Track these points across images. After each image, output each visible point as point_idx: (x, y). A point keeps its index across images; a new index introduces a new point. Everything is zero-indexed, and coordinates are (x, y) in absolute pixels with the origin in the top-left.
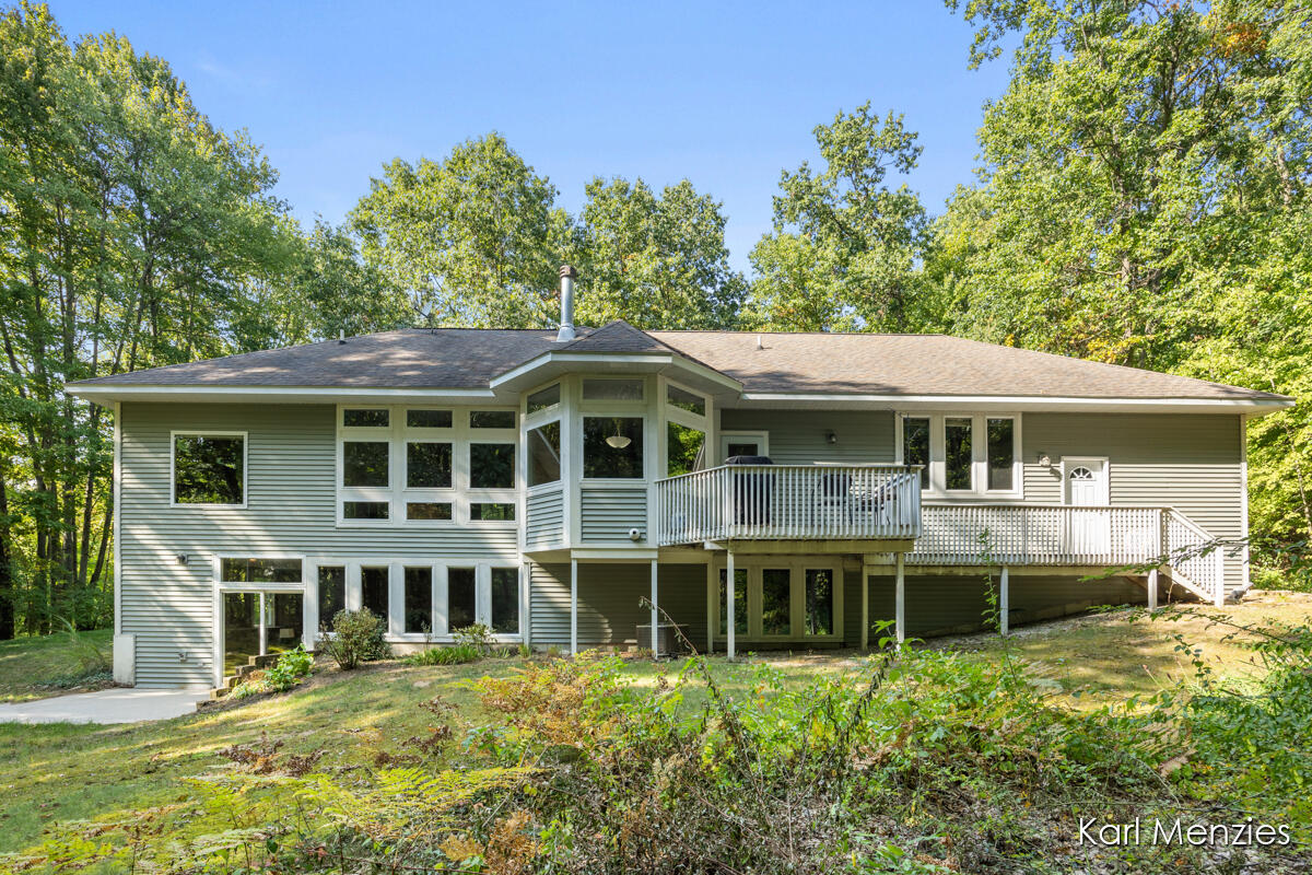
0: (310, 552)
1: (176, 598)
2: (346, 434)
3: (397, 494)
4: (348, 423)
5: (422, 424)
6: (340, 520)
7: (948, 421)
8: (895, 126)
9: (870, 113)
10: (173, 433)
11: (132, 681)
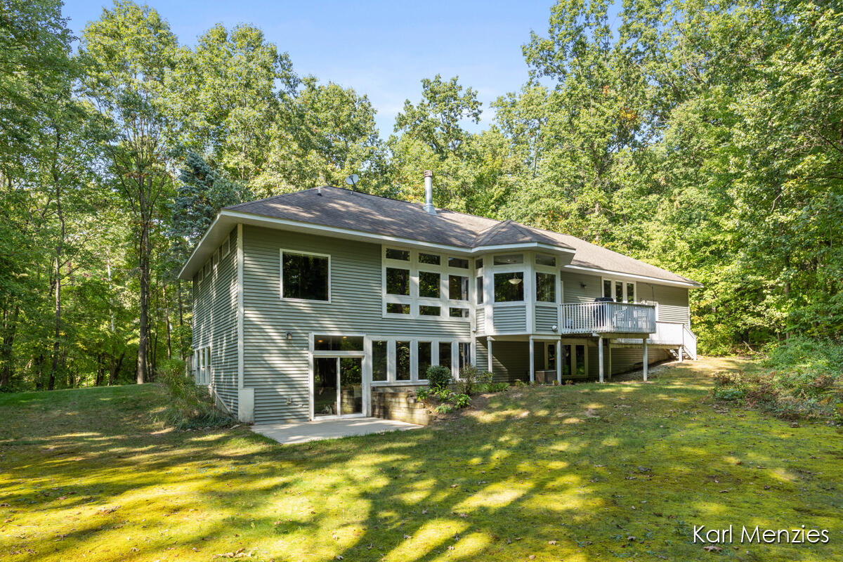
0: (370, 332)
1: (277, 361)
2: (387, 263)
3: (414, 300)
4: (388, 256)
5: (427, 261)
6: (385, 314)
7: (616, 282)
8: (471, 95)
9: (458, 83)
10: (282, 251)
11: (253, 420)
